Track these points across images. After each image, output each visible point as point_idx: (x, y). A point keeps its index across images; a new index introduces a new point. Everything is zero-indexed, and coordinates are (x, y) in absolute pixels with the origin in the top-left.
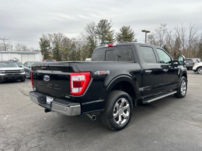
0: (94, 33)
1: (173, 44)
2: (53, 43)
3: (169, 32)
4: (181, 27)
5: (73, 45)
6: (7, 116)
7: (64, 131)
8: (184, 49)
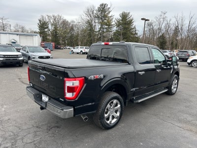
0: (93, 17)
1: (171, 33)
2: (52, 25)
3: (169, 20)
4: (181, 16)
5: (72, 29)
6: (5, 106)
7: (58, 127)
8: (182, 39)
